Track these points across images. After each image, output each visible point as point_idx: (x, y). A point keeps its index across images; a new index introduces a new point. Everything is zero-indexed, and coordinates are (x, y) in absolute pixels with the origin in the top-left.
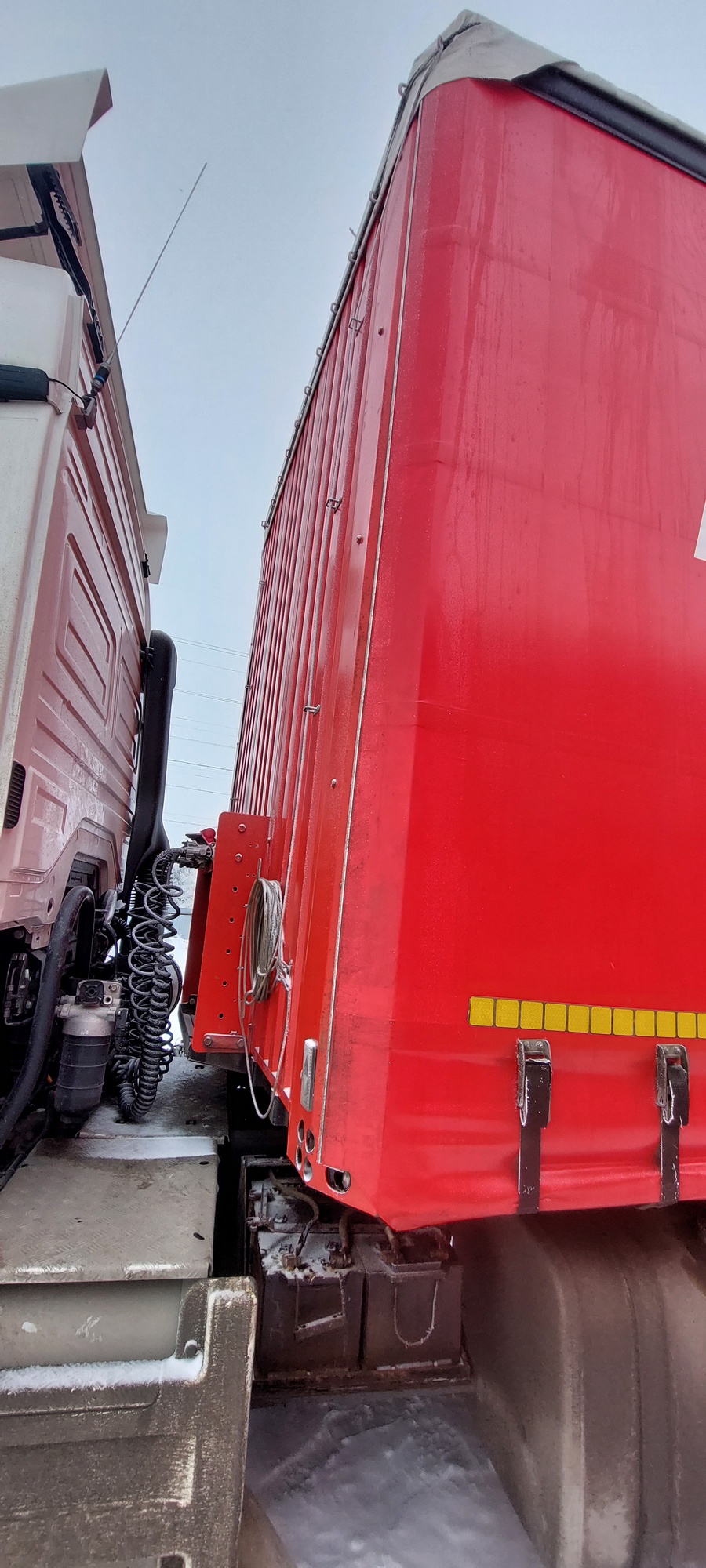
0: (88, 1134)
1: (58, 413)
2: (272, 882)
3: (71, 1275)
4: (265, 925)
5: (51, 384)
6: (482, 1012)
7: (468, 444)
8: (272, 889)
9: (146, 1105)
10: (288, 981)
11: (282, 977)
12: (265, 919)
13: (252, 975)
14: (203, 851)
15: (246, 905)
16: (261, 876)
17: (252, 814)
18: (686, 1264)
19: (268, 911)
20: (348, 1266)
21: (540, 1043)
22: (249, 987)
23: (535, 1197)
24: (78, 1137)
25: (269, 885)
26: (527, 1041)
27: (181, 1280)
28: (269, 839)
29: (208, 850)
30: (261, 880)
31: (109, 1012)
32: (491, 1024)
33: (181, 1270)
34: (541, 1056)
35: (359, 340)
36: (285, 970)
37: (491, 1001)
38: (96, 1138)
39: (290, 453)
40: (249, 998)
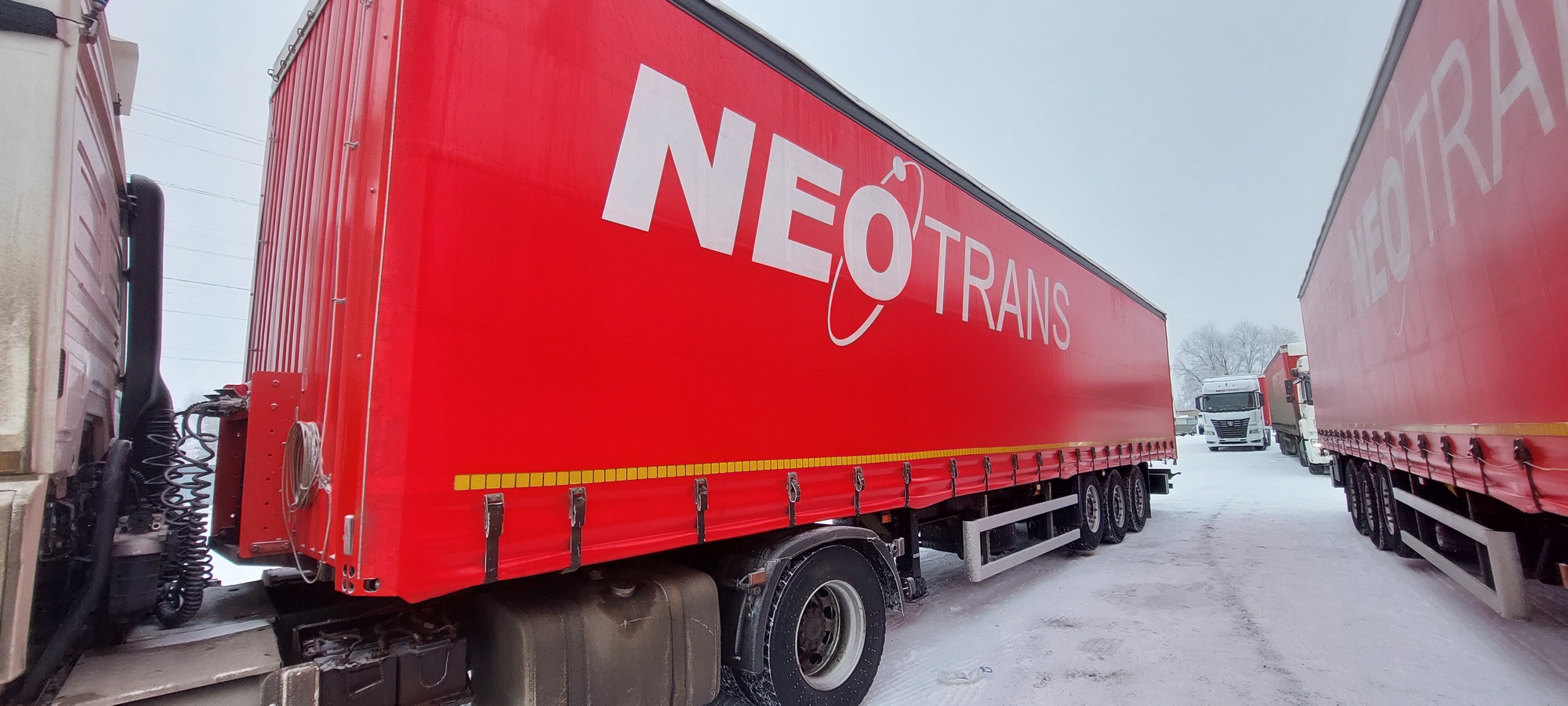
0: (135, 640)
1: (67, 45)
2: (309, 423)
3: (168, 689)
4: (305, 454)
5: (58, 20)
6: (462, 483)
7: (448, 145)
8: (310, 428)
9: (193, 610)
10: (328, 488)
11: (324, 486)
12: (305, 450)
13: (293, 491)
14: (238, 403)
15: (284, 443)
16: (299, 420)
17: (280, 370)
18: (600, 605)
19: (307, 444)
20: (385, 655)
21: (498, 495)
22: (292, 501)
23: (496, 573)
24: (125, 643)
25: (307, 425)
26: (490, 495)
27: (259, 675)
28: (303, 390)
29: (242, 402)
30: (298, 422)
31: (161, 534)
32: (468, 489)
33: (259, 669)
34: (499, 502)
35: (369, 12)
36: (326, 481)
37: (468, 477)
38: (146, 640)
39: (302, 33)
40: (292, 508)
